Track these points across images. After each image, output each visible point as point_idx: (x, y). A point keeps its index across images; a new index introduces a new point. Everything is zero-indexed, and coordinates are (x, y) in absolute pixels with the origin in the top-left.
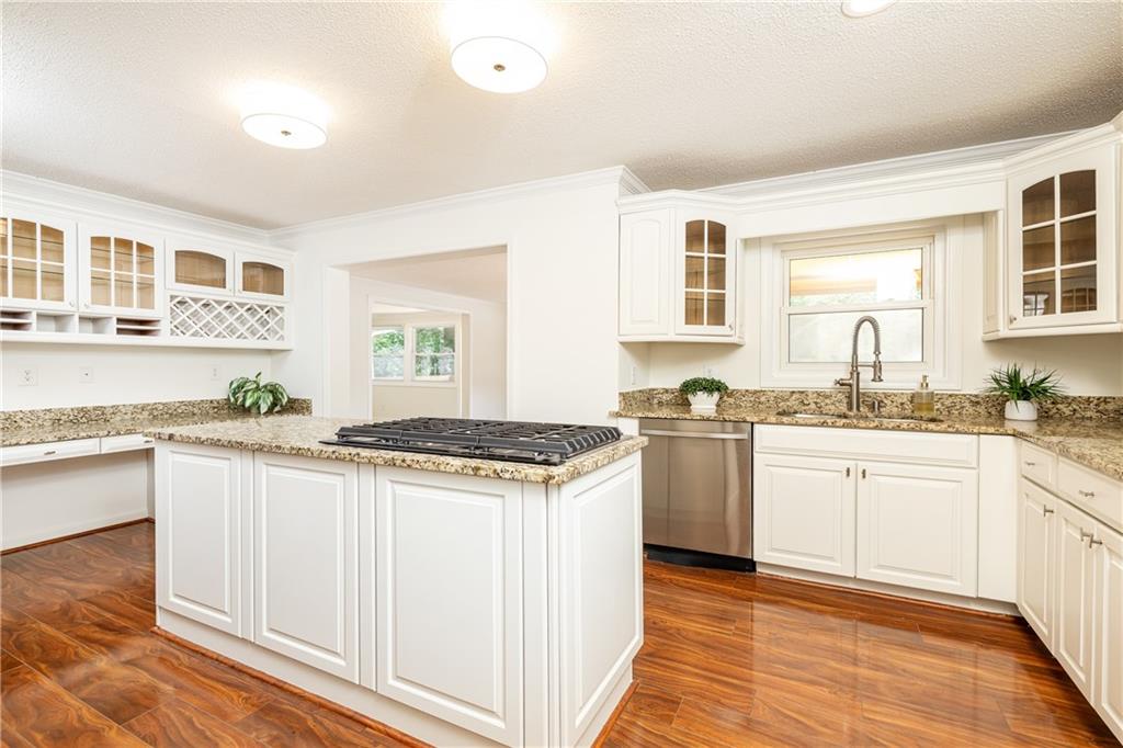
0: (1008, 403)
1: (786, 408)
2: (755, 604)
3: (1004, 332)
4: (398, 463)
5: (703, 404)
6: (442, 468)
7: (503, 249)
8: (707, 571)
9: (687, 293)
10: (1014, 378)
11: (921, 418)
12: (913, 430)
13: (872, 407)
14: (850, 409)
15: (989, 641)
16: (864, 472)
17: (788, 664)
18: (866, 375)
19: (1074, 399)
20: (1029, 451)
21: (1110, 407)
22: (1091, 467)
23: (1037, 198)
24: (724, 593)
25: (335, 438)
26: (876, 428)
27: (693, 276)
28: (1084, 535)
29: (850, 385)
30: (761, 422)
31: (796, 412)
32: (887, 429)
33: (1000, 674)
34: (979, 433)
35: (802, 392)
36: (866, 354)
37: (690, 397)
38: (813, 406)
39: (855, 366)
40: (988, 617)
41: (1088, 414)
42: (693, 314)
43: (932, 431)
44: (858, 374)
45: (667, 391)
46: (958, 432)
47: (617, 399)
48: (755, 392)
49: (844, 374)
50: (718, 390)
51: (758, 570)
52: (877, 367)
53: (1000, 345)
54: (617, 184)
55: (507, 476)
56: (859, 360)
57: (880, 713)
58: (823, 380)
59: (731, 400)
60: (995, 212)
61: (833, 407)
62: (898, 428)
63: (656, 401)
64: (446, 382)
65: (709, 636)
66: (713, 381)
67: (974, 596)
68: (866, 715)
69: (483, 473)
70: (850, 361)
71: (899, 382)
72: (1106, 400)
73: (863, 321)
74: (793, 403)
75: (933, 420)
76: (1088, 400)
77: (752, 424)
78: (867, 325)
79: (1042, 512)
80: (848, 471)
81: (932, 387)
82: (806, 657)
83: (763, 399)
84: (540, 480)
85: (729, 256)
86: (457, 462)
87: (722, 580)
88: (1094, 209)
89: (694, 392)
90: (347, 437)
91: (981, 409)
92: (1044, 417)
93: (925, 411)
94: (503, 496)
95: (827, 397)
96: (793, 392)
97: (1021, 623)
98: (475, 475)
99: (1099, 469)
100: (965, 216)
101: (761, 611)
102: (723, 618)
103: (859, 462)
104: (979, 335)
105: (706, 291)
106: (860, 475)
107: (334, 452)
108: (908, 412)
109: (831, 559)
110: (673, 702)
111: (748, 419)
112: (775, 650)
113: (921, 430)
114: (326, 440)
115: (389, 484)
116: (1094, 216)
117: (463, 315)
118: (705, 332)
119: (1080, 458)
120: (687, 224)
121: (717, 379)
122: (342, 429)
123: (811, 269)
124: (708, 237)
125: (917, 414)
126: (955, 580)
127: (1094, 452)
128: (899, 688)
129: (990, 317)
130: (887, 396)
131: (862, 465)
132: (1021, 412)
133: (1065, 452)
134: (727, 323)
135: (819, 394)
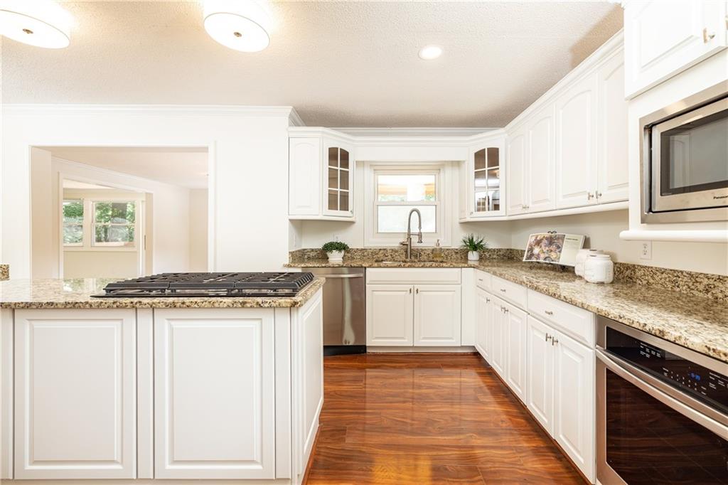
0: (469, 253)
1: (379, 257)
2: (367, 370)
3: (469, 219)
4: (178, 305)
5: (336, 257)
6: (216, 305)
7: (205, 149)
8: (342, 356)
9: (329, 190)
10: (471, 241)
11: (437, 261)
12: (437, 267)
13: (416, 256)
14: (407, 258)
15: (466, 366)
16: (417, 290)
17: (392, 396)
18: (415, 240)
19: (490, 250)
20: (480, 274)
21: (501, 253)
22: (504, 278)
23: (479, 156)
24: (352, 368)
25: (104, 293)
26: (422, 267)
27: (332, 180)
28: (502, 308)
29: (407, 245)
30: (370, 267)
31: (382, 261)
32: (427, 267)
33: (470, 379)
34: (462, 267)
35: (384, 249)
36: (415, 230)
37: (329, 254)
38: (390, 257)
39: (409, 234)
40: (464, 355)
41: (495, 256)
42: (332, 205)
43: (444, 267)
44: (411, 239)
45: (312, 250)
46: (454, 267)
47: (287, 256)
48: (362, 250)
49: (403, 239)
50: (344, 249)
51: (368, 351)
52: (420, 235)
53: (466, 225)
54: (287, 118)
55: (266, 305)
56: (411, 231)
57: (433, 408)
58: (395, 243)
59: (349, 255)
60: (464, 162)
61: (398, 257)
62: (431, 267)
63: (306, 257)
64: (121, 246)
65: (351, 391)
66: (340, 244)
67: (460, 345)
68: (429, 410)
69: (248, 305)
70: (407, 231)
71: (428, 243)
72: (499, 250)
73: (413, 211)
74: (381, 255)
75: (442, 262)
76: (494, 250)
77: (365, 268)
78: (415, 213)
79: (486, 301)
80: (410, 290)
81: (441, 245)
82: (399, 390)
83: (365, 254)
84: (289, 305)
85: (351, 169)
86: (229, 300)
87: (351, 360)
88: (498, 165)
89: (331, 251)
90: (115, 291)
91: (458, 256)
92: (481, 259)
93: (438, 258)
94: (261, 319)
95: (396, 251)
96: (380, 249)
97: (477, 355)
98: (243, 307)
99: (507, 279)
100: (452, 162)
101: (370, 373)
102: (356, 380)
103: (415, 286)
104: (458, 221)
105: (339, 190)
106: (416, 292)
107: (114, 303)
108: (431, 259)
109: (403, 338)
110: (343, 430)
111: (364, 265)
112: (384, 390)
113: (440, 267)
114: (96, 294)
115: (166, 321)
116: (498, 169)
117: (146, 193)
118: (338, 215)
119: (501, 275)
120: (330, 149)
121: (343, 242)
122: (109, 285)
123: (386, 181)
124: (339, 157)
125: (435, 259)
126: (453, 339)
127: (504, 272)
128: (438, 395)
129: (462, 211)
130: (422, 250)
131: (416, 287)
132: (473, 256)
133: (495, 273)
134: (350, 209)
135: (392, 250)
